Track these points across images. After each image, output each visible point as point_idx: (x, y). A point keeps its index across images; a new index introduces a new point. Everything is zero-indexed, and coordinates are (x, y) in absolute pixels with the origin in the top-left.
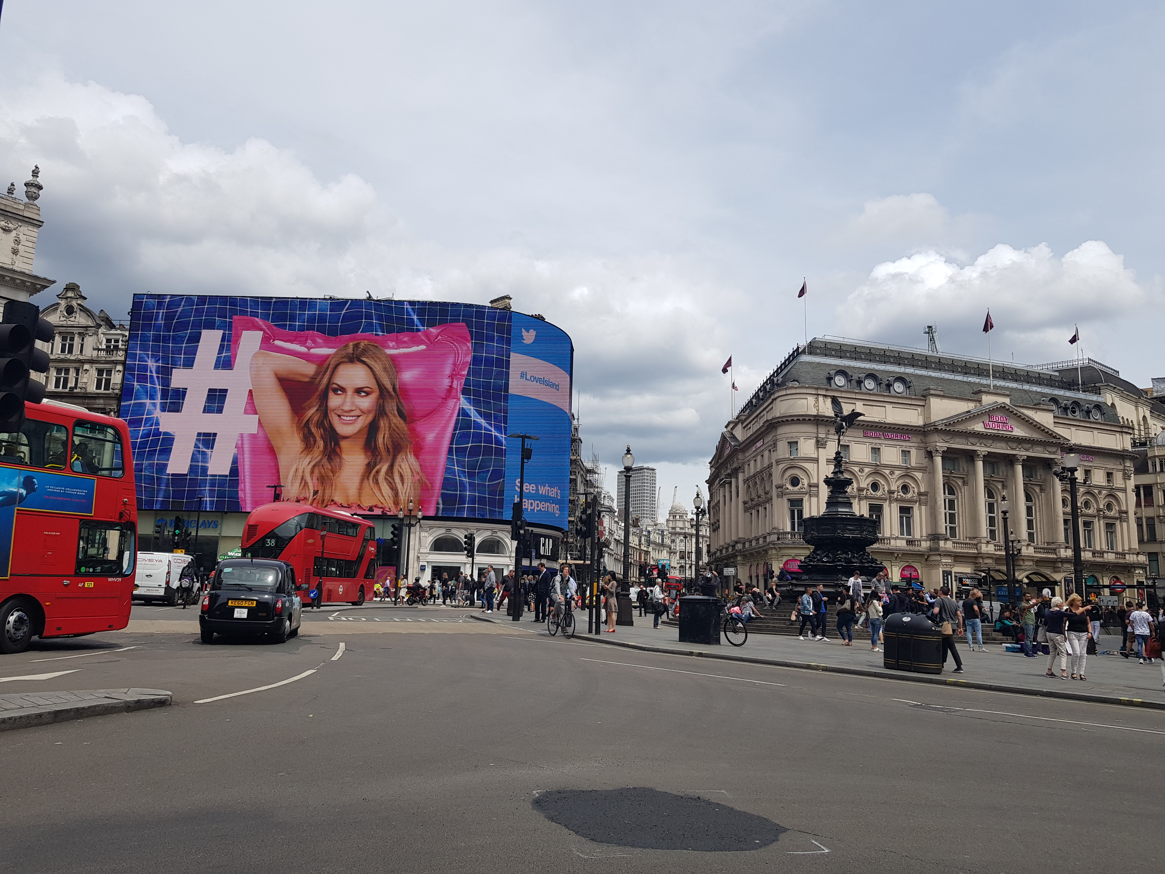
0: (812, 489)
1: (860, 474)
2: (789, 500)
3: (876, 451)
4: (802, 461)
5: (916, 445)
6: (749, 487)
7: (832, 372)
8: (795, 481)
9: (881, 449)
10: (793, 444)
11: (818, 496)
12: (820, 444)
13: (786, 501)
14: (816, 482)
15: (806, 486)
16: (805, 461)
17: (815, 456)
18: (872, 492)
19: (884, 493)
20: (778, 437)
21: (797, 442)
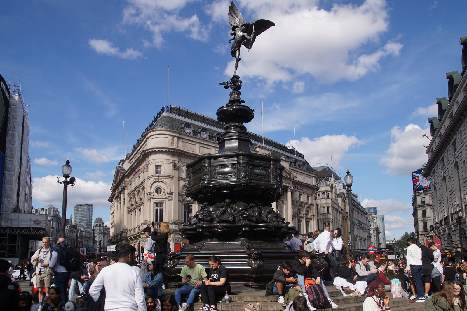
0: (169, 195)
2: (154, 202)
4: (163, 177)
6: (131, 198)
7: (183, 125)
8: (159, 190)
10: (159, 166)
11: (172, 200)
12: (175, 167)
14: (172, 191)
15: (165, 194)
17: (172, 175)
20: (149, 162)
21: (161, 165)
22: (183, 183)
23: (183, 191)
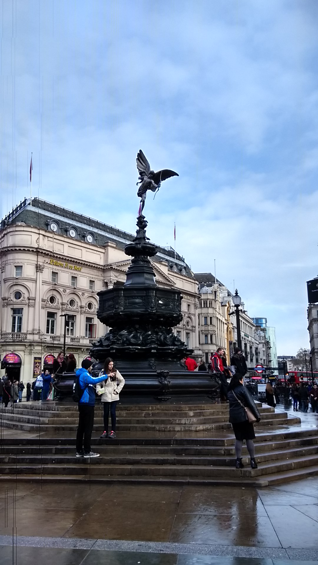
0: (30, 301)
1: (64, 293)
2: (12, 309)
3: (74, 278)
4: (24, 280)
5: (98, 277)
7: (49, 221)
8: (18, 295)
9: (78, 278)
10: (19, 268)
11: (34, 306)
12: (39, 268)
13: (10, 309)
14: (33, 296)
15: (26, 299)
16: (27, 281)
17: (35, 277)
18: (70, 307)
19: (77, 307)
20: (7, 262)
21: (22, 266)
22: (47, 287)
23: (47, 297)
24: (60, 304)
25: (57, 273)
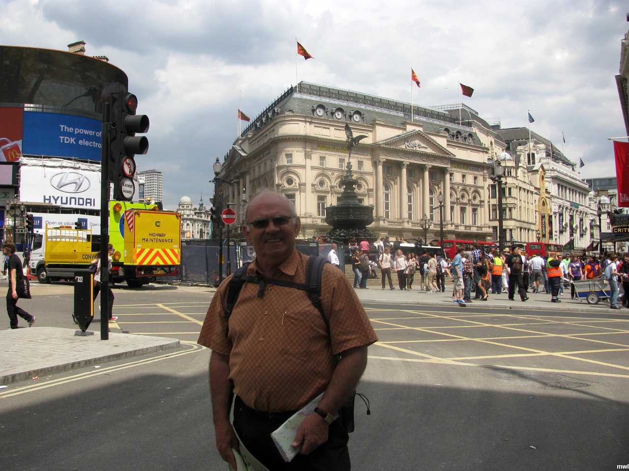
1: (332, 176)
3: (342, 161)
5: (368, 157)
7: (315, 106)
8: (290, 181)
9: (345, 160)
10: (289, 156)
11: (305, 192)
12: (308, 156)
14: (304, 182)
16: (297, 168)
20: (279, 150)
21: (292, 154)
22: (316, 172)
23: (317, 182)
24: (329, 187)
25: (325, 157)
